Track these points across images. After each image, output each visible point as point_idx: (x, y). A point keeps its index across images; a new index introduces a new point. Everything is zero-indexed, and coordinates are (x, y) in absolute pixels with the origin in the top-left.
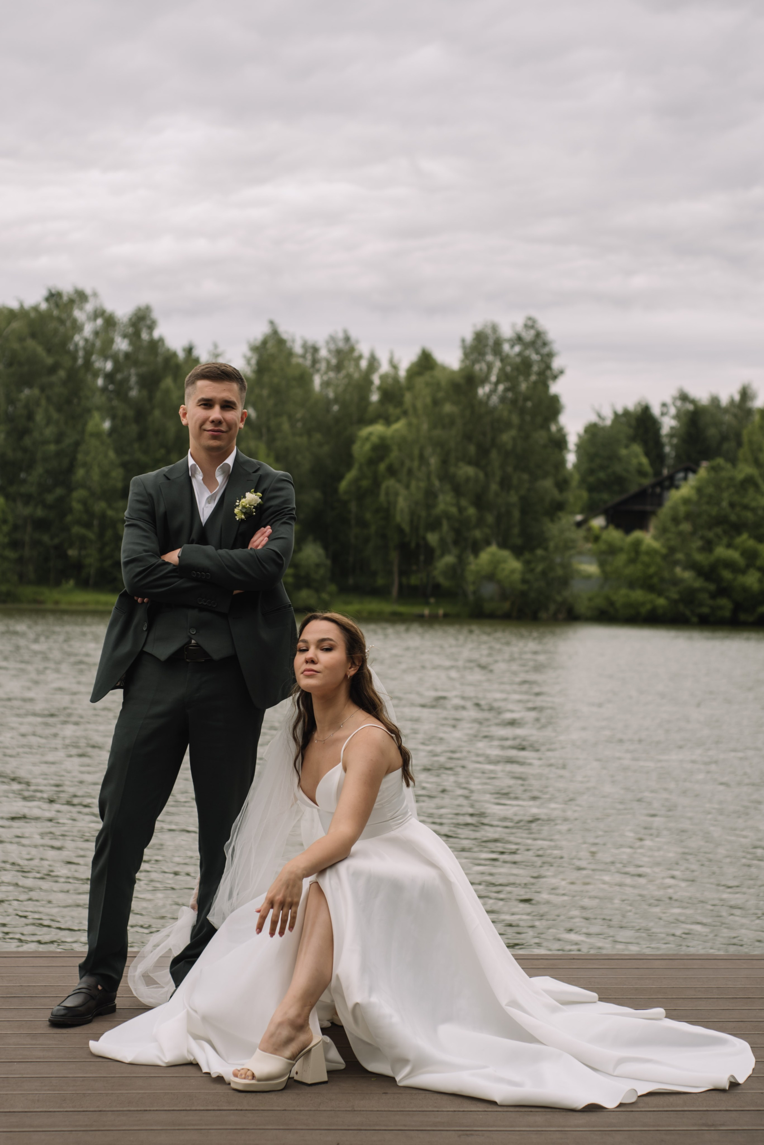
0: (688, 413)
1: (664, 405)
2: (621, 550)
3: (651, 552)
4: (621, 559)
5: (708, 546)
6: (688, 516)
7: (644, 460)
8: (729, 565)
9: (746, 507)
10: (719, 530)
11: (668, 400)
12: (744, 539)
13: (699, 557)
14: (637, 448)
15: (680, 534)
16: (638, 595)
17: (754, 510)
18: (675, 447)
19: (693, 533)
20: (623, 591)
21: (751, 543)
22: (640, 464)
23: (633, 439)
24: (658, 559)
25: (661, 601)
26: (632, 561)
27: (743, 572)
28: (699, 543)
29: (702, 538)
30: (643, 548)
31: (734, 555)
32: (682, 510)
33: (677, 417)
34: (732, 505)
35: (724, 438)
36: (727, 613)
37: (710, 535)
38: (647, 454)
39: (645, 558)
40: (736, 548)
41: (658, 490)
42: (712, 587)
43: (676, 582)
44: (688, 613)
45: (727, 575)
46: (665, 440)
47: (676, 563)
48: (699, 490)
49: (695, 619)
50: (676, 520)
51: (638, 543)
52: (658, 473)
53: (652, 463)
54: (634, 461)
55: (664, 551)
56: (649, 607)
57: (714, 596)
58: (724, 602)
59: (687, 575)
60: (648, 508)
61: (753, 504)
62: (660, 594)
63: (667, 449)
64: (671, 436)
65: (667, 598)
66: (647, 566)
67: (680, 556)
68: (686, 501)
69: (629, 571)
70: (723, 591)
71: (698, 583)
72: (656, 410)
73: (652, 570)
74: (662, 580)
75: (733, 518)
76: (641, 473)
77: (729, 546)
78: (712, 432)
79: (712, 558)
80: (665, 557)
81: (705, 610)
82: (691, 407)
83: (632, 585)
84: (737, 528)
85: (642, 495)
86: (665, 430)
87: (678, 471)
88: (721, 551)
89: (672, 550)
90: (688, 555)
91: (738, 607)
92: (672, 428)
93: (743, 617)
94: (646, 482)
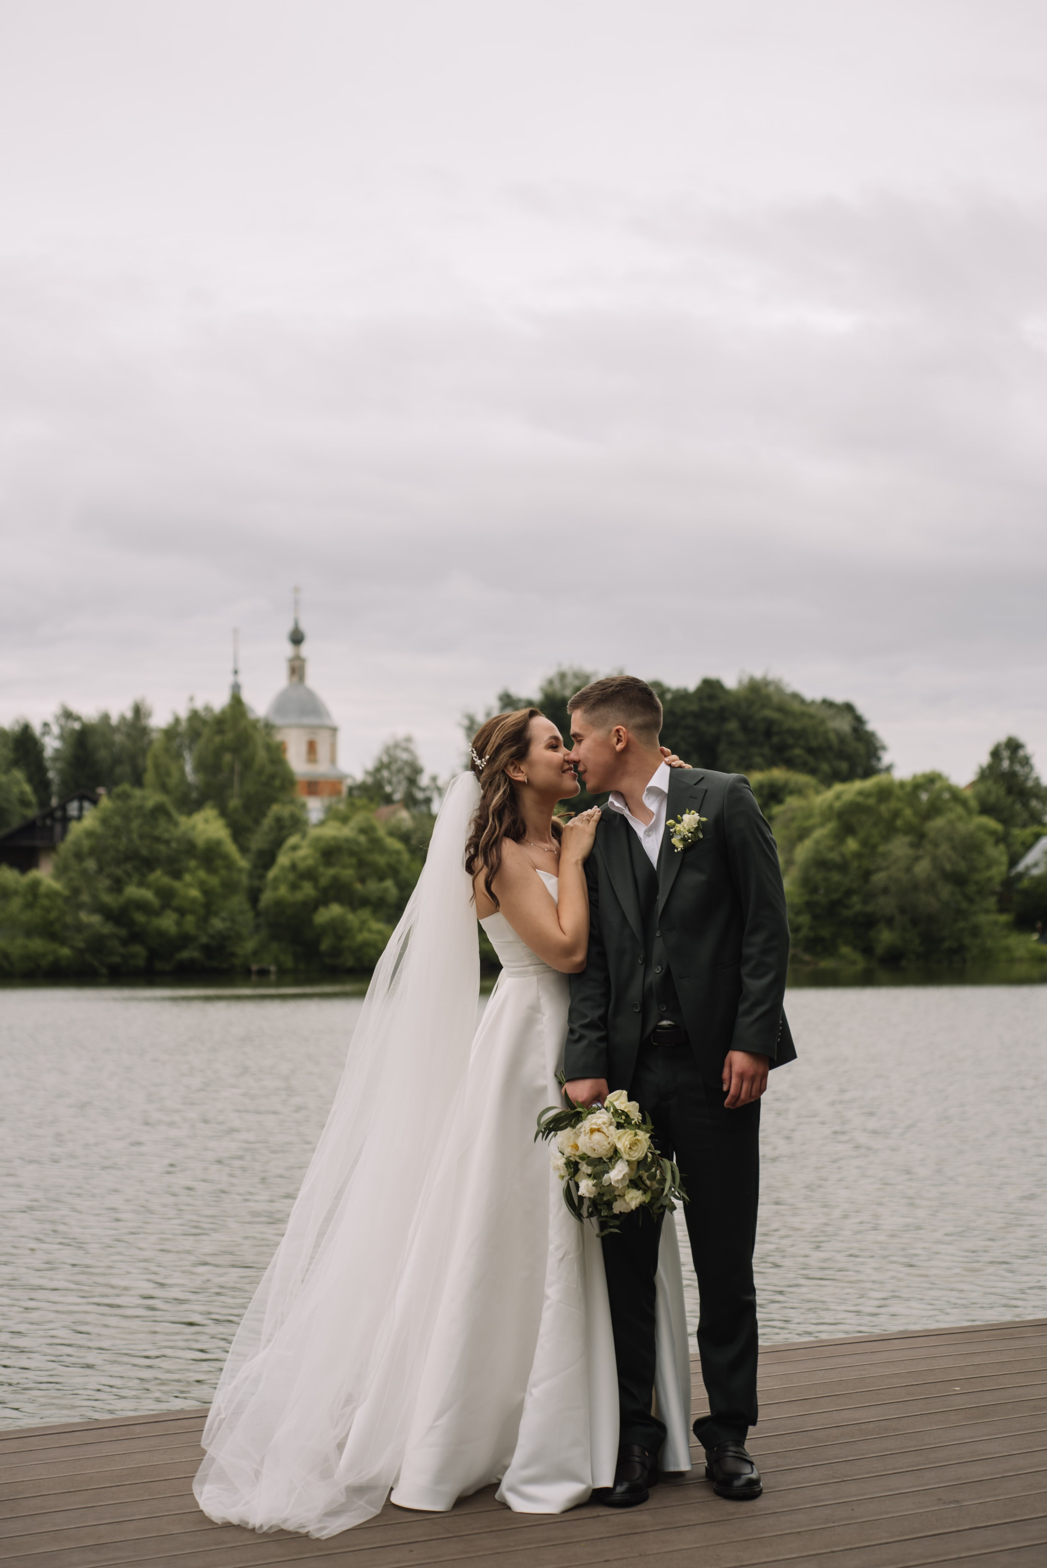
0: (73, 732)
1: (46, 725)
2: (16, 893)
3: (52, 895)
4: (16, 904)
5: (118, 886)
6: (92, 852)
7: (27, 788)
8: (142, 906)
9: (158, 839)
10: (129, 866)
11: (50, 719)
12: (158, 876)
13: (108, 899)
14: (18, 774)
15: (84, 873)
16: (37, 945)
17: (167, 842)
18: (61, 772)
19: (100, 870)
20: (20, 941)
21: (166, 880)
22: (22, 793)
23: (15, 763)
24: (60, 902)
25: (65, 951)
26: (29, 906)
27: (157, 913)
28: (106, 882)
29: (109, 876)
30: (42, 889)
31: (147, 894)
32: (86, 844)
33: (62, 737)
34: (142, 837)
35: (117, 761)
36: (141, 962)
37: (119, 872)
38: (30, 780)
39: (46, 902)
40: (148, 886)
41: (48, 822)
42: (123, 932)
43: (79, 927)
44: (96, 963)
45: (140, 918)
46: (48, 764)
47: (80, 906)
48: (104, 821)
49: (104, 971)
50: (79, 856)
51: (35, 885)
52: (44, 802)
53: (36, 790)
54: (16, 790)
55: (66, 893)
56: (50, 958)
57: (125, 943)
58: (138, 949)
59: (95, 919)
60: (38, 843)
61: (166, 836)
62: (63, 942)
63: (51, 775)
64: (55, 759)
65: (72, 947)
66: (48, 910)
67: (85, 897)
68: (90, 834)
69: (25, 917)
70: (136, 936)
71: (107, 929)
72: (37, 729)
73: (53, 915)
74: (66, 926)
75: (144, 852)
76: (24, 802)
77: (141, 884)
78: (103, 754)
79: (122, 900)
80: (67, 900)
81: (116, 959)
82: (77, 726)
83: (29, 932)
84: (148, 864)
85: (30, 828)
86: (48, 753)
87: (71, 800)
88: (133, 891)
89: (76, 891)
90: (94, 897)
91: (153, 954)
92: (57, 750)
93: (159, 965)
94: (32, 813)
